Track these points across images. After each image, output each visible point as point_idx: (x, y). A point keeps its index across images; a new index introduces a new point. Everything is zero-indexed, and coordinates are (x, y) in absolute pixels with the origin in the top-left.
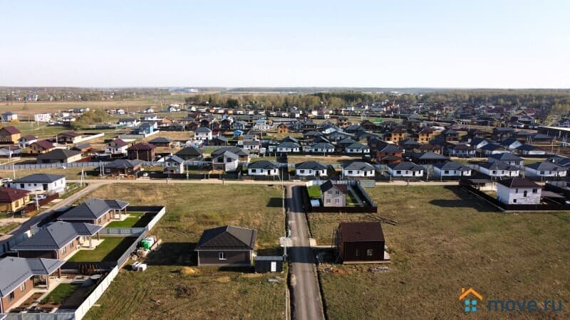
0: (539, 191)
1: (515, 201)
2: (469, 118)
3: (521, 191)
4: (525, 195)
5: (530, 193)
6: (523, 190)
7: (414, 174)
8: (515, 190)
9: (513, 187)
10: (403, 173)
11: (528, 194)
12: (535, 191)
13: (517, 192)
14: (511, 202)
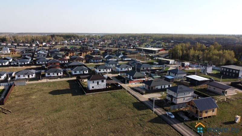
0: (105, 81)
1: (93, 87)
2: (112, 45)
3: (96, 82)
4: (98, 84)
5: (100, 82)
6: (96, 81)
7: (58, 74)
8: (92, 82)
9: (91, 80)
10: (51, 75)
11: (99, 83)
12: (103, 81)
13: (93, 83)
14: (91, 88)
